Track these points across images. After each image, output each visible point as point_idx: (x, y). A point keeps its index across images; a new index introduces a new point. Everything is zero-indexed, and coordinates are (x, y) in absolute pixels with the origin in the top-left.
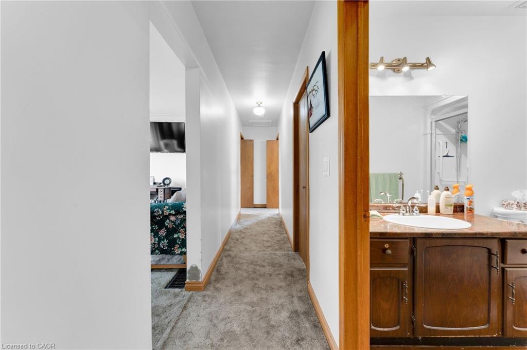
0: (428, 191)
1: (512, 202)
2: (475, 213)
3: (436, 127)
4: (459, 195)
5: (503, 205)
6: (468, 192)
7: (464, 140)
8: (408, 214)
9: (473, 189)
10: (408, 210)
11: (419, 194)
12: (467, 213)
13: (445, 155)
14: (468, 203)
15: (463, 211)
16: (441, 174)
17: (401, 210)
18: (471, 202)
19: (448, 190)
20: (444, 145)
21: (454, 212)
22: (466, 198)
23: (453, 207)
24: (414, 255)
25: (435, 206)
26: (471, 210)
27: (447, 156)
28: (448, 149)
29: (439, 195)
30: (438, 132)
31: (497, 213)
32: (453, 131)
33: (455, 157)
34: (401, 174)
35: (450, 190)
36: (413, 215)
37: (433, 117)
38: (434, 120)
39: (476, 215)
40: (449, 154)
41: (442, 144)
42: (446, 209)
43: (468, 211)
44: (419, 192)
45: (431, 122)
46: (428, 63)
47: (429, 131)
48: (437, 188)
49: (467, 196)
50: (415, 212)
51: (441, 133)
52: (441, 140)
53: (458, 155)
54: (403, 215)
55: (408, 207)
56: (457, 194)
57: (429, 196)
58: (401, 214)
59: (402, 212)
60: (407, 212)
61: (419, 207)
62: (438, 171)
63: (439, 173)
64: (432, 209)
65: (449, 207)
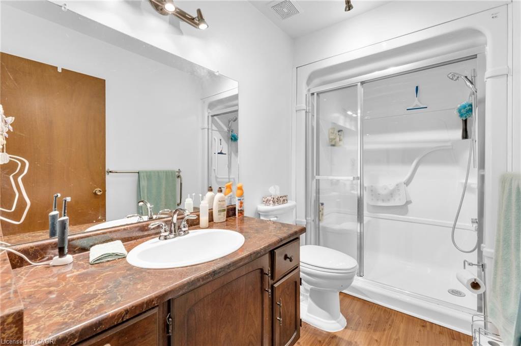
0: (200, 195)
1: (269, 198)
2: (245, 215)
3: (212, 122)
4: (231, 196)
5: (264, 201)
6: (239, 192)
7: (234, 139)
8: (172, 236)
9: (243, 189)
10: (173, 228)
11: (191, 199)
12: (239, 216)
13: (219, 152)
14: (239, 204)
15: (235, 214)
16: (216, 171)
17: (163, 230)
18: (241, 203)
19: (221, 191)
20: (219, 142)
21: (227, 217)
22: (237, 198)
23: (226, 212)
24: (168, 332)
25: (208, 214)
26: (241, 212)
27: (221, 153)
28: (222, 146)
29: (212, 198)
30: (214, 128)
31: (260, 212)
32: (226, 129)
33: (227, 155)
34: (179, 171)
35: (223, 191)
36: (179, 235)
37: (209, 111)
38: (210, 115)
39: (245, 217)
40: (223, 152)
41: (217, 141)
42: (220, 216)
43: (240, 214)
44: (191, 197)
45: (208, 116)
46: (200, 18)
47: (206, 126)
48: (210, 189)
49: (238, 197)
50: (184, 229)
51: (216, 129)
52: (217, 136)
53: (230, 153)
54: (166, 239)
55: (173, 225)
56: (229, 195)
57: (202, 202)
58: (162, 238)
59: (163, 234)
60: (171, 232)
61: (187, 221)
62: (214, 168)
63: (214, 170)
64: (204, 219)
65: (222, 213)
